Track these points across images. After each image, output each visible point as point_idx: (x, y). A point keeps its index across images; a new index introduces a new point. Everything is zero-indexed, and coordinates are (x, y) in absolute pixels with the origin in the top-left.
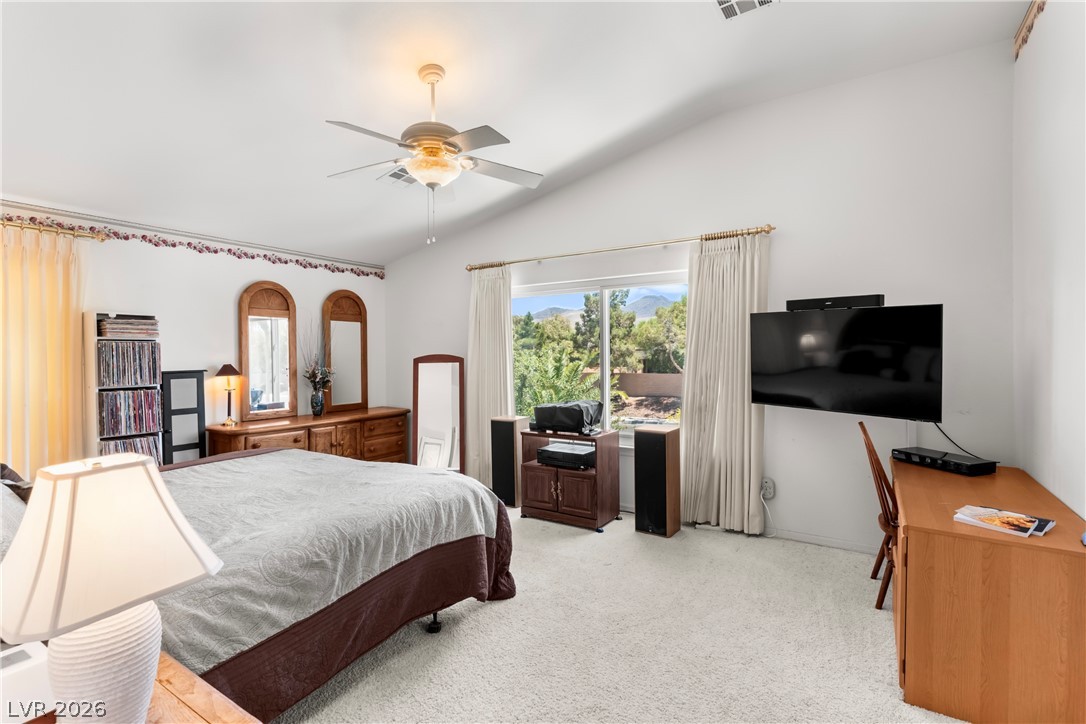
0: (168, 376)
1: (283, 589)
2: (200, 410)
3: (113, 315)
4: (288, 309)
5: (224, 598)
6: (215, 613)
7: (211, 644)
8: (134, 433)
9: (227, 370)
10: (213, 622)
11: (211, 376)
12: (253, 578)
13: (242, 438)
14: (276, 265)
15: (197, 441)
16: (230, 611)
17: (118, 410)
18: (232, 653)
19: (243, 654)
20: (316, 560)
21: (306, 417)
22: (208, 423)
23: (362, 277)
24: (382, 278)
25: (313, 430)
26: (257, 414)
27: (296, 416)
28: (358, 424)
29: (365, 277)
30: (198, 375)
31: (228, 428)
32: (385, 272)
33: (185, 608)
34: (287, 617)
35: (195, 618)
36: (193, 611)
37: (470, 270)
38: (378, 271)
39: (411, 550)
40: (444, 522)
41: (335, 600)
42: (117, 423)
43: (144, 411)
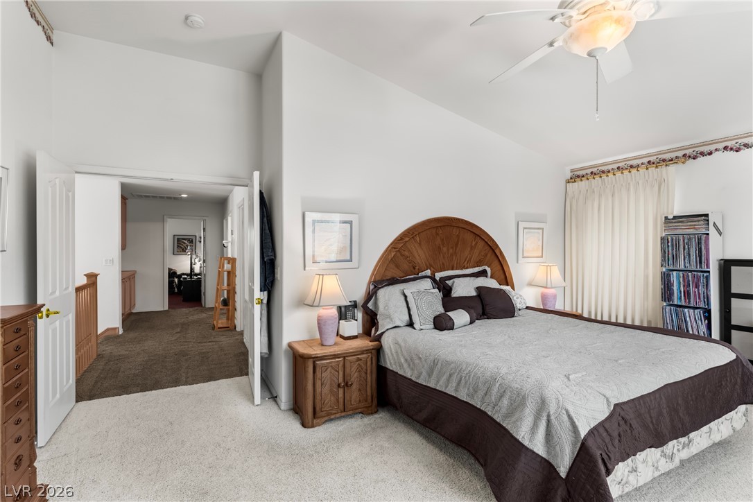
0: (729, 264)
1: (408, 358)
3: (673, 217)
5: (397, 347)
7: (392, 361)
8: (684, 304)
10: (393, 352)
12: (405, 347)
16: (397, 353)
17: (672, 285)
19: (397, 373)
33: (391, 342)
35: (390, 347)
39: (463, 395)
40: (493, 398)
41: (424, 384)
42: (671, 294)
43: (692, 289)
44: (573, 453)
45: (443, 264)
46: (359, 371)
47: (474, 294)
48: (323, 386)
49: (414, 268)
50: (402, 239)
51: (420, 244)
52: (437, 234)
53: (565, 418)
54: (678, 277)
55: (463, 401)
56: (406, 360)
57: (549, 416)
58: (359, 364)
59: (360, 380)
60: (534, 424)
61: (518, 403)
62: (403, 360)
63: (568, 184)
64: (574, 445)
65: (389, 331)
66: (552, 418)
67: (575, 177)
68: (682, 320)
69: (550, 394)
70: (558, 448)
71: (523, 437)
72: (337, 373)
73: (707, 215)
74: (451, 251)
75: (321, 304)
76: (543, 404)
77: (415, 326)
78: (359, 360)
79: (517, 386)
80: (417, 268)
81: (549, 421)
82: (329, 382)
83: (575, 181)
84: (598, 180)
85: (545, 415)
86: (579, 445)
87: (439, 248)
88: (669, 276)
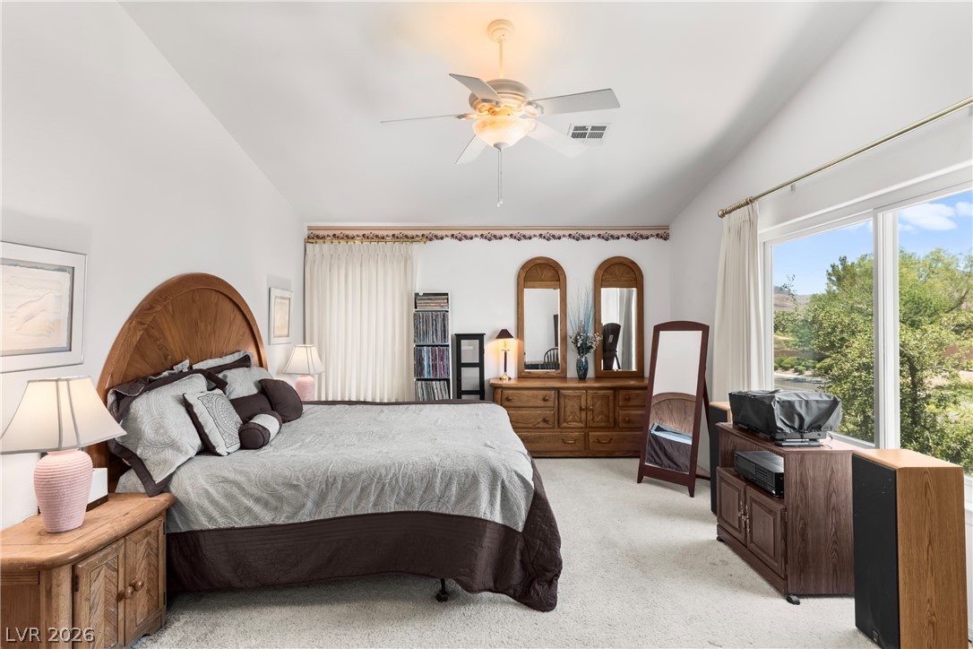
0: (460, 338)
1: (264, 495)
2: (480, 365)
3: (421, 294)
4: (559, 280)
5: (227, 486)
6: (219, 493)
7: (216, 514)
8: (432, 377)
9: (504, 334)
10: (217, 499)
11: (491, 338)
12: (249, 480)
13: (499, 391)
14: (551, 241)
15: (478, 389)
16: (229, 497)
17: (423, 360)
18: (227, 526)
19: (233, 529)
20: (295, 483)
21: (572, 379)
22: (487, 376)
23: (641, 242)
24: (666, 239)
25: (562, 391)
26: (529, 373)
27: (566, 378)
28: (612, 392)
29: (646, 241)
30: (480, 337)
31: (504, 382)
32: (670, 232)
33: (204, 483)
34: (267, 518)
35: (207, 492)
36: (207, 487)
37: (722, 216)
38: (660, 232)
39: (391, 506)
40: (437, 491)
41: (308, 520)
42: (422, 369)
43: (438, 362)
44: (527, 505)
45: (201, 349)
46: (147, 556)
47: (255, 391)
48: (93, 611)
49: (166, 359)
50: (151, 307)
51: (173, 317)
52: (194, 301)
53: (516, 478)
54: (428, 352)
55: (391, 513)
56: (258, 500)
57: (503, 482)
58: (147, 542)
59: (149, 571)
60: (491, 496)
61: (469, 484)
62: (250, 503)
63: (307, 244)
64: (527, 497)
65: (182, 469)
66: (506, 482)
67: (314, 237)
68: (430, 391)
69: (496, 463)
70: (515, 508)
71: (485, 513)
72: (115, 574)
73: (447, 294)
74: (209, 328)
75: (64, 445)
76: (494, 474)
77: (218, 450)
78: (148, 533)
79: (461, 468)
80: (170, 357)
81: (503, 487)
82: (103, 599)
83: (316, 242)
84: (336, 245)
85: (499, 483)
86: (532, 495)
87: (197, 324)
88: (420, 351)
